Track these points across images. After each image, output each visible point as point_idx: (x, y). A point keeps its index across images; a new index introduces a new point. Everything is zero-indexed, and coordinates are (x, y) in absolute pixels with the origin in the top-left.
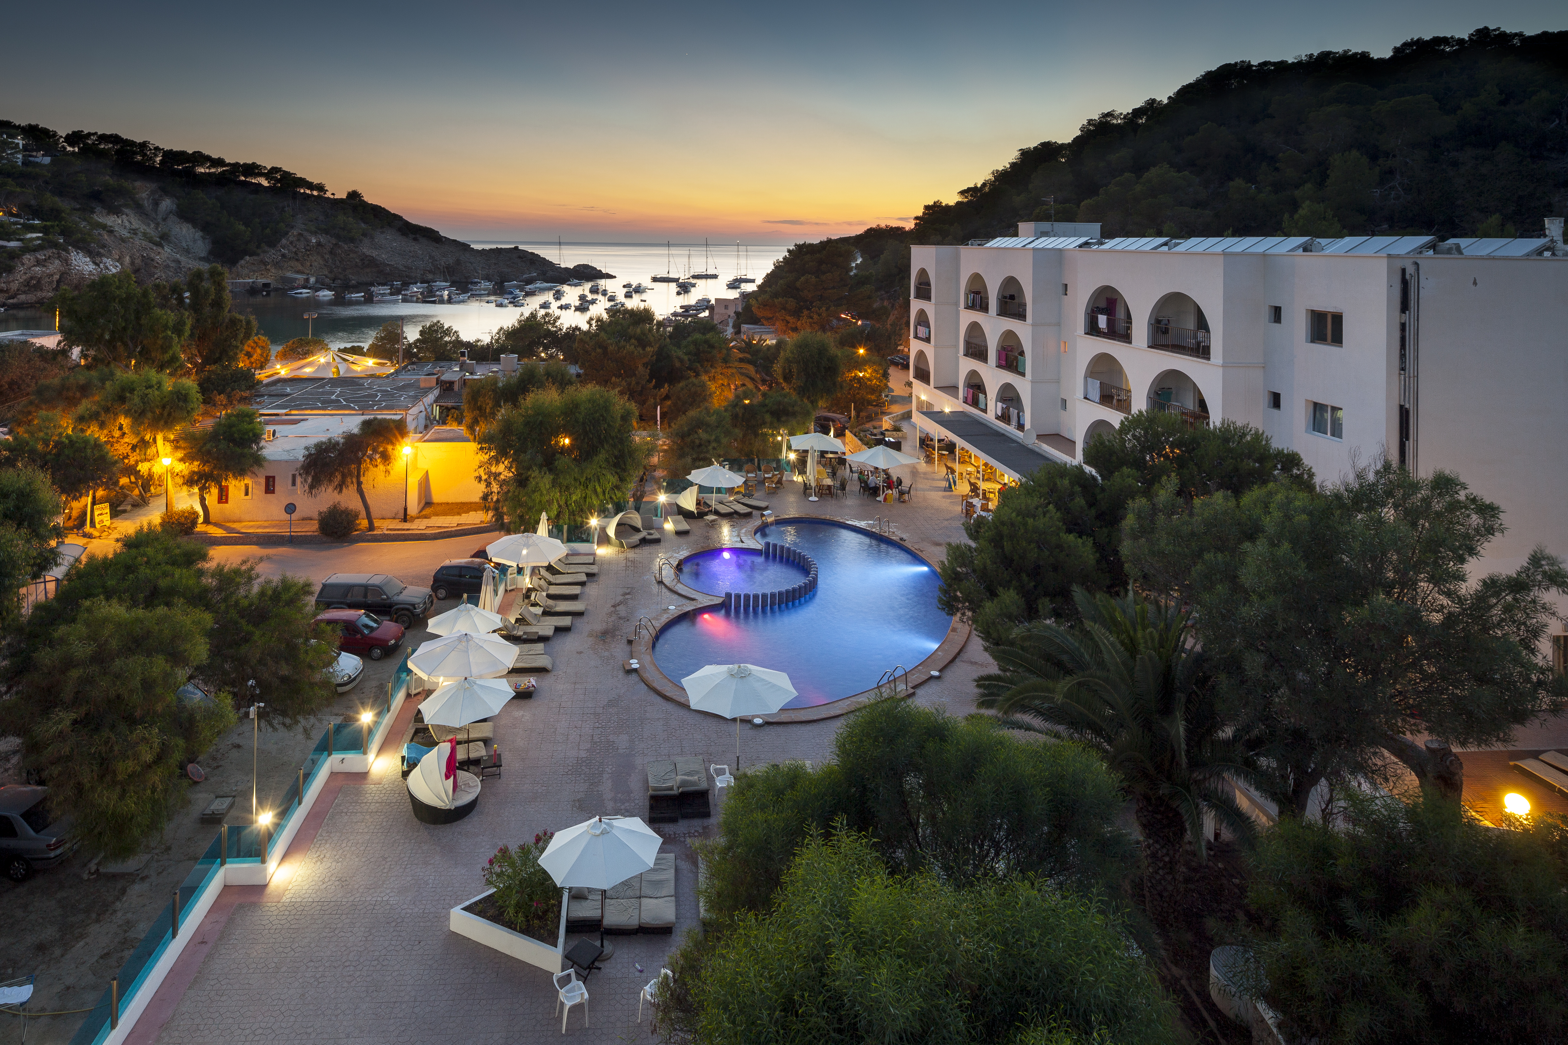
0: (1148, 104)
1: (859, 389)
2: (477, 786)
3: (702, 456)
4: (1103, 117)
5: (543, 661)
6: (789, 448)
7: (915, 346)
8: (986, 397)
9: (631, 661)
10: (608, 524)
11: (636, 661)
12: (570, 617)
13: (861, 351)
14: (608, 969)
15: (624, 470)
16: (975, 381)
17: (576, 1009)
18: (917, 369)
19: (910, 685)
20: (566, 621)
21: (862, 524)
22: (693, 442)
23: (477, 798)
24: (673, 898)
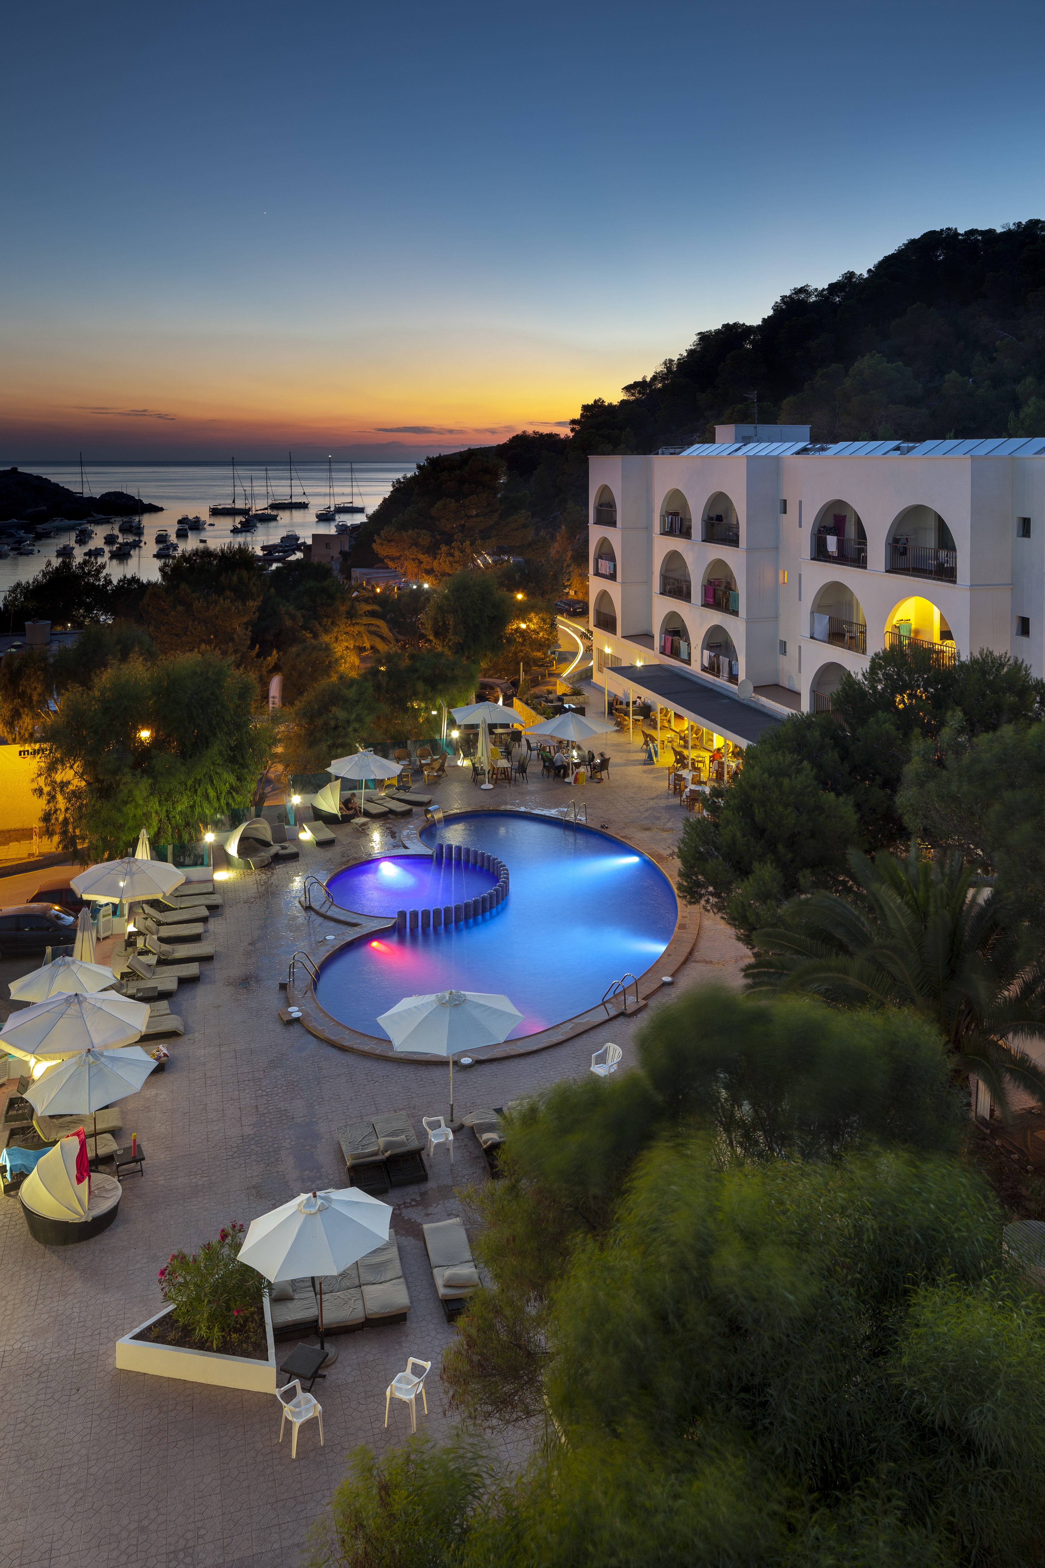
0: (846, 278)
1: (523, 644)
2: (117, 1187)
3: (340, 741)
4: (796, 293)
5: (171, 1023)
6: (452, 723)
7: (596, 585)
8: (689, 644)
9: (290, 1009)
10: (227, 840)
11: (296, 1008)
12: (197, 964)
13: (520, 596)
14: (333, 1375)
15: (243, 766)
16: (675, 625)
17: (310, 1426)
18: (598, 613)
19: (641, 996)
20: (192, 969)
21: (553, 813)
22: (326, 724)
23: (118, 1203)
24: (402, 1280)
